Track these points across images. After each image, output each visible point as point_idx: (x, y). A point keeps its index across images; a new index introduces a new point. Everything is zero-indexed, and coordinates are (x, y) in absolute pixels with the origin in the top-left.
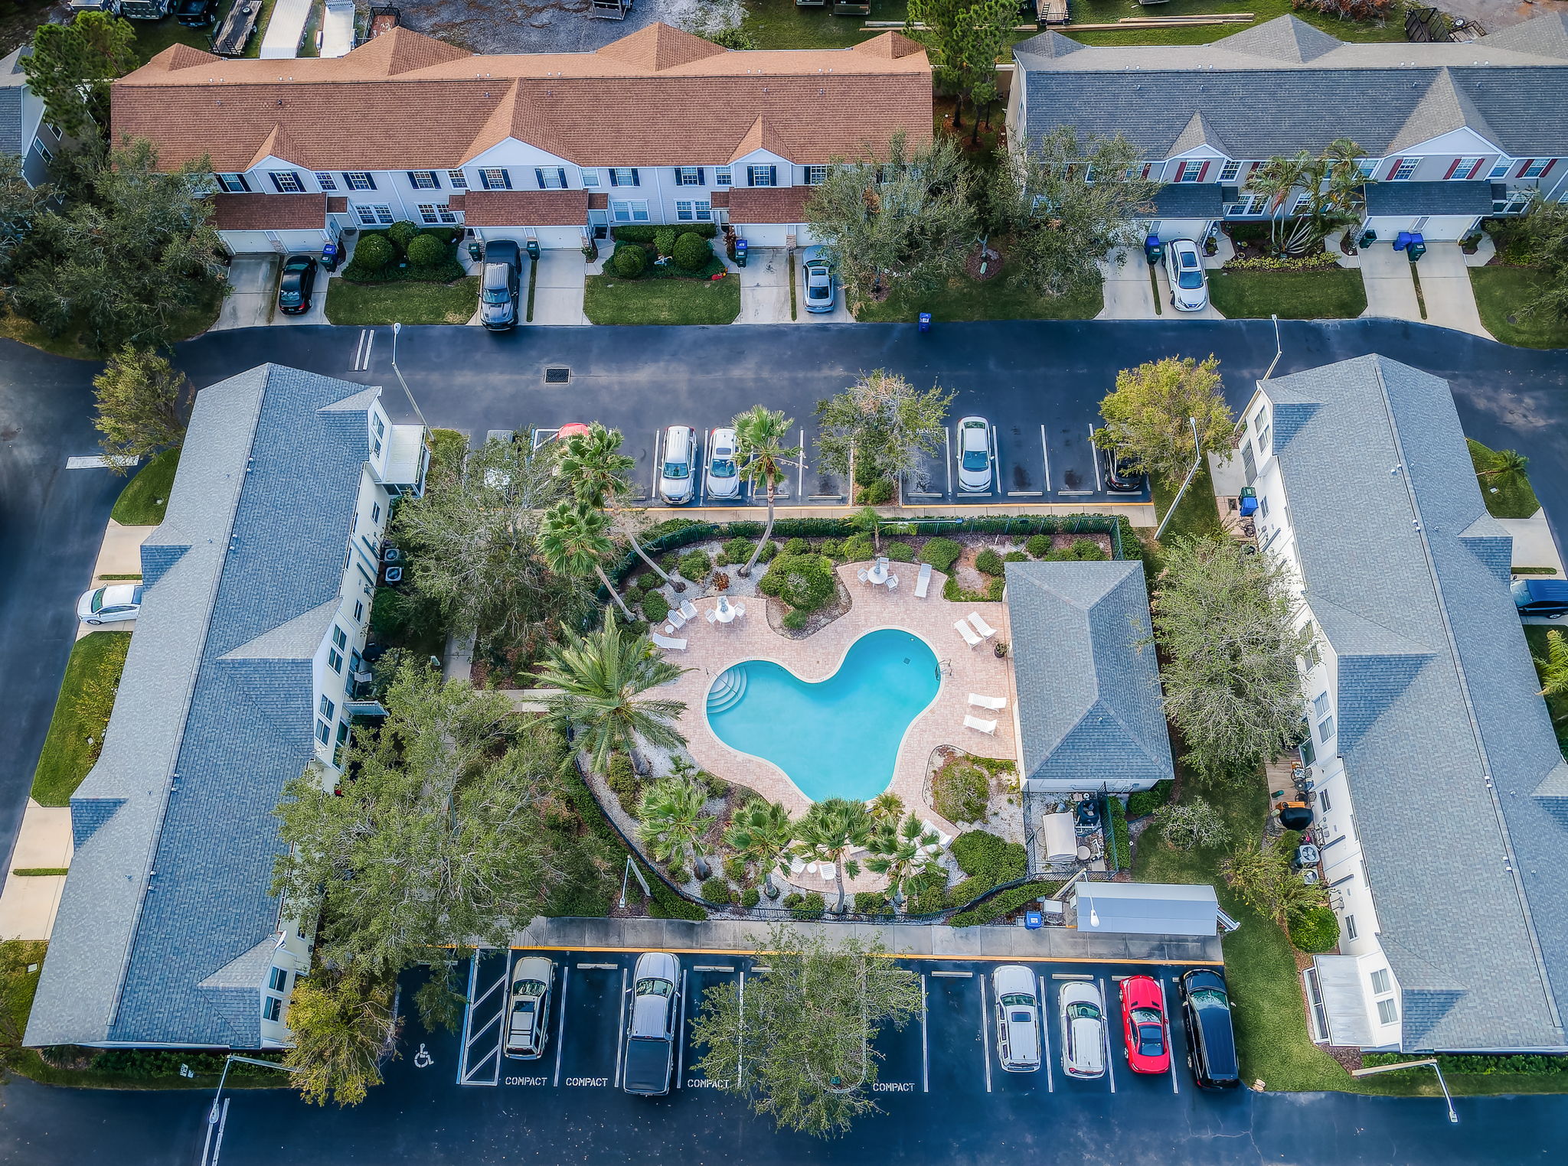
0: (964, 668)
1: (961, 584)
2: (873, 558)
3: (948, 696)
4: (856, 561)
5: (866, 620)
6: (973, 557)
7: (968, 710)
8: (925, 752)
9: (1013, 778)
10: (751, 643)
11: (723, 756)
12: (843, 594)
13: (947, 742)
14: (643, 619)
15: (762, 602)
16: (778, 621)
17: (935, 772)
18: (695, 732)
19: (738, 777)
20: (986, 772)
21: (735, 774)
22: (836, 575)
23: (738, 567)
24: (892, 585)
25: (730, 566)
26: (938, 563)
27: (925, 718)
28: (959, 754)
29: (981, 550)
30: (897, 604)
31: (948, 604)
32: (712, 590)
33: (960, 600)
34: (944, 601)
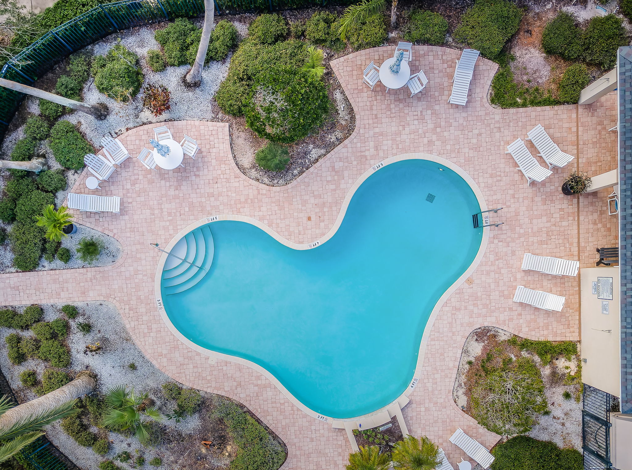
0: (517, 214)
1: (519, 78)
2: (385, 40)
3: (492, 258)
4: (359, 48)
5: (376, 148)
6: (537, 30)
7: (519, 276)
8: (459, 338)
9: (573, 365)
10: (212, 195)
11: (190, 358)
12: (341, 107)
13: (488, 322)
14: (56, 166)
15: (223, 128)
16: (248, 159)
17: (470, 363)
18: (150, 329)
19: (213, 384)
20: (537, 358)
21: (209, 381)
22: (329, 74)
23: (181, 70)
24: (416, 89)
25: (170, 70)
26: (487, 45)
27: (460, 292)
28: (503, 337)
29: (551, 16)
30: (422, 119)
31: (497, 112)
32: (147, 114)
33: (514, 105)
34: (491, 108)
